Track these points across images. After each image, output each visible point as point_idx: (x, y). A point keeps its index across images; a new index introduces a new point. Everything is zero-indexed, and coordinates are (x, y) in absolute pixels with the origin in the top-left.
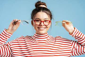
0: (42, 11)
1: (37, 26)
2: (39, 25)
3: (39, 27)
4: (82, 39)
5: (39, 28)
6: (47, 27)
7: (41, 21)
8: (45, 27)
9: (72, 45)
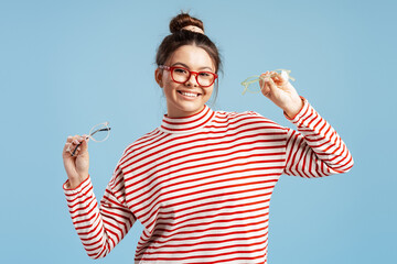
0: (194, 44)
1: (177, 85)
2: (184, 84)
3: (182, 88)
4: (316, 138)
5: (180, 92)
6: (205, 93)
7: (191, 73)
8: (199, 91)
9: (286, 146)
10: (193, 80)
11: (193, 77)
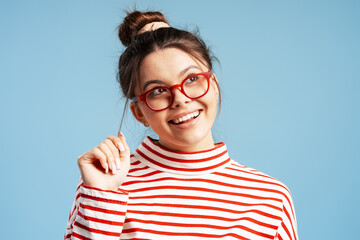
10: (180, 98)
11: (178, 93)
